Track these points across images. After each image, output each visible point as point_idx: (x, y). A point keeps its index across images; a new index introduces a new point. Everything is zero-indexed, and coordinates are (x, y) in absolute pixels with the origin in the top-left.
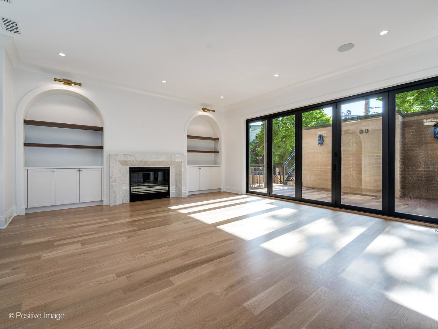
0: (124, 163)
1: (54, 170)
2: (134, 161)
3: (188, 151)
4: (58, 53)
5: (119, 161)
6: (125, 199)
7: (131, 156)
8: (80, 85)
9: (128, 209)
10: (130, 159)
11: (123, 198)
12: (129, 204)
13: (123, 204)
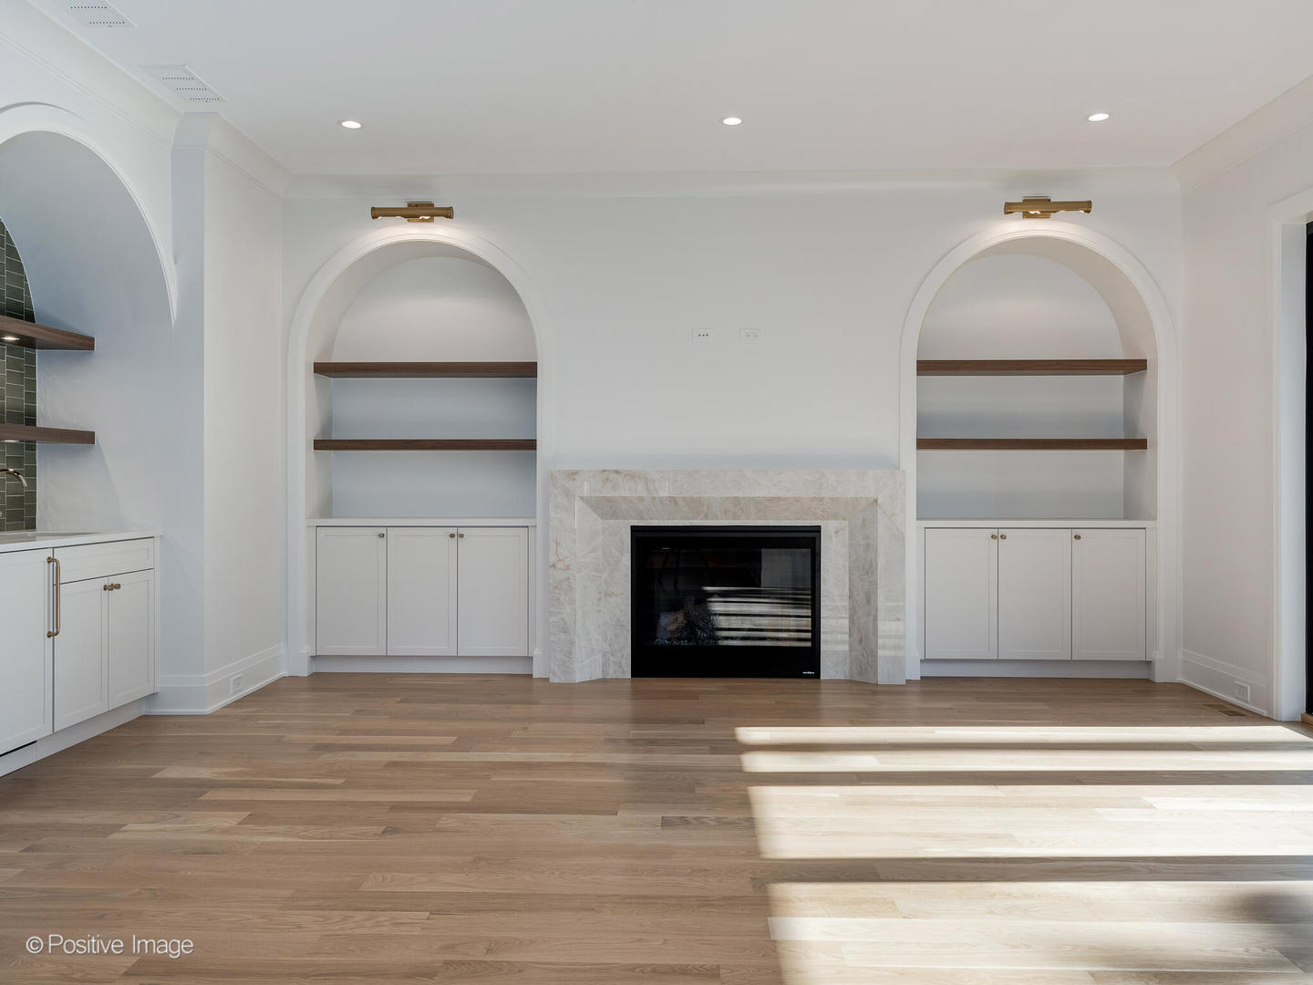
0: (605, 508)
1: (383, 531)
2: (641, 499)
3: (923, 444)
4: (339, 123)
5: (582, 498)
6: (611, 659)
7: (631, 476)
8: (448, 213)
9: (624, 706)
10: (625, 490)
11: (604, 655)
12: (628, 685)
13: (603, 681)
